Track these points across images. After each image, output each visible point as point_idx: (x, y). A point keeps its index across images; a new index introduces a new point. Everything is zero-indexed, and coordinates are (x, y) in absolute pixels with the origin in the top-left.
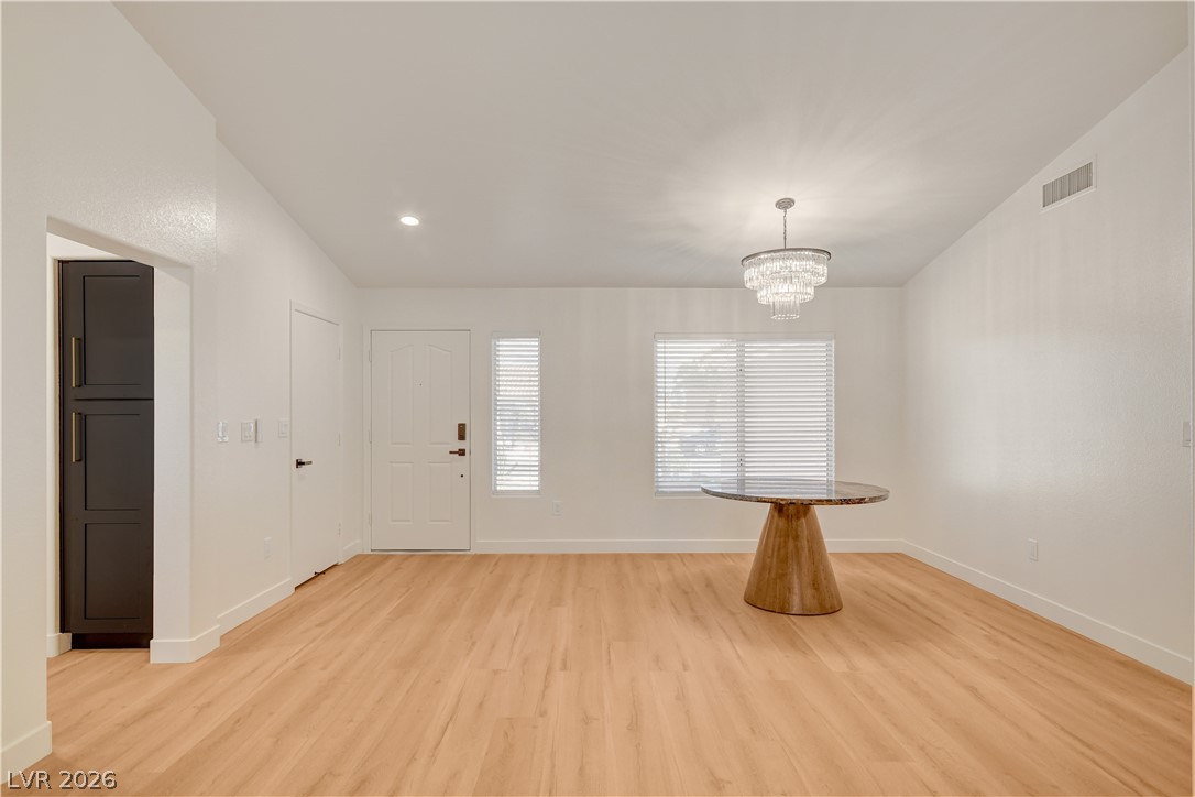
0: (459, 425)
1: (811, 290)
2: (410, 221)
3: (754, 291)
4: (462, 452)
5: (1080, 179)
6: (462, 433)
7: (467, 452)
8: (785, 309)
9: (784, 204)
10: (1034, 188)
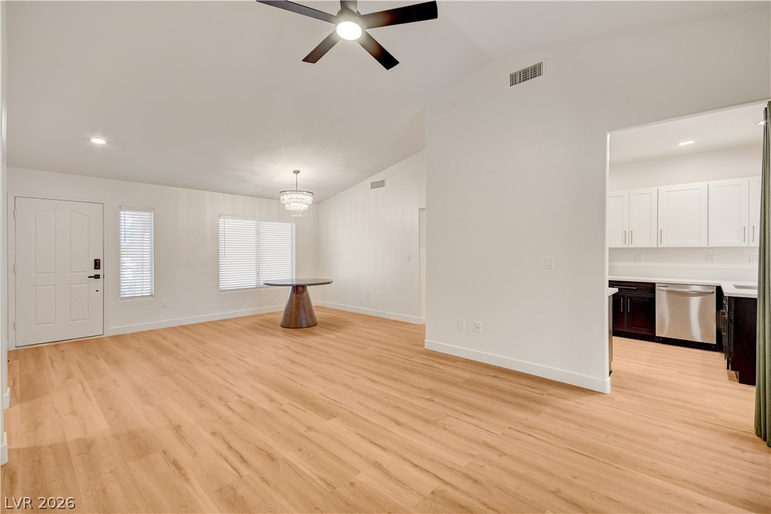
0: (95, 260)
1: (307, 206)
2: (98, 141)
3: (285, 205)
4: (97, 277)
5: (381, 184)
6: (97, 264)
7: (101, 276)
8: (296, 212)
9: (297, 172)
10: (368, 182)
